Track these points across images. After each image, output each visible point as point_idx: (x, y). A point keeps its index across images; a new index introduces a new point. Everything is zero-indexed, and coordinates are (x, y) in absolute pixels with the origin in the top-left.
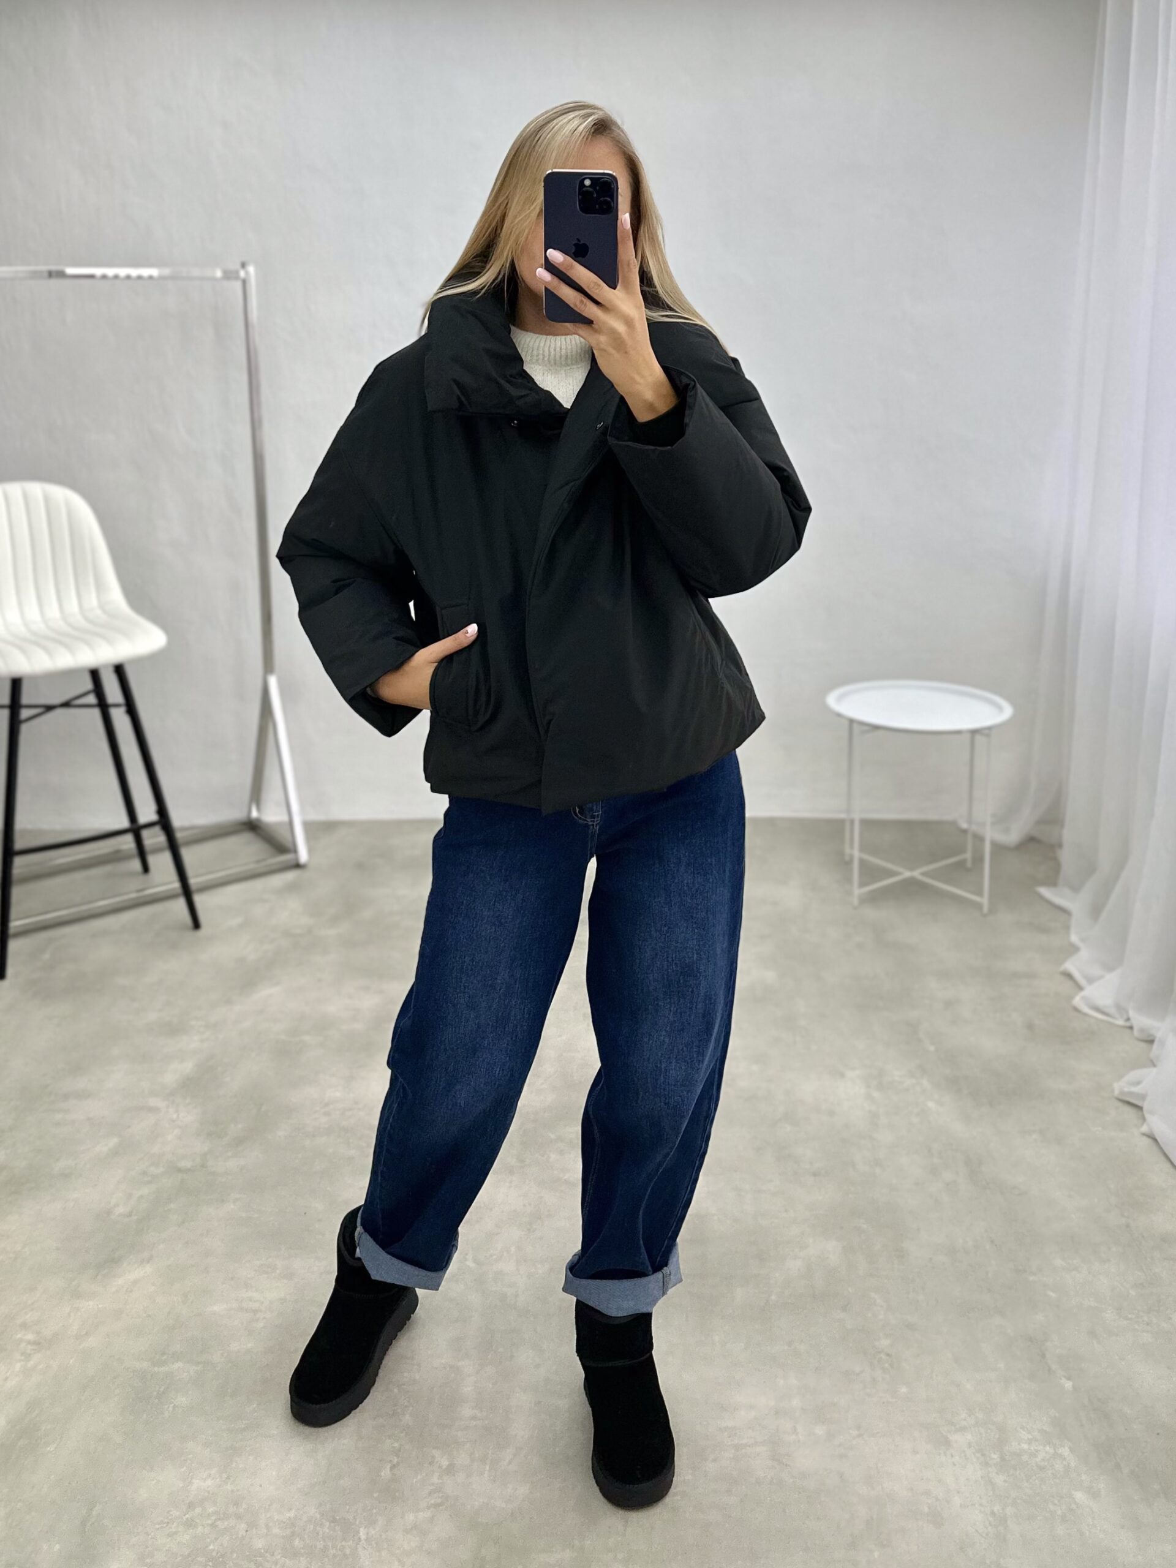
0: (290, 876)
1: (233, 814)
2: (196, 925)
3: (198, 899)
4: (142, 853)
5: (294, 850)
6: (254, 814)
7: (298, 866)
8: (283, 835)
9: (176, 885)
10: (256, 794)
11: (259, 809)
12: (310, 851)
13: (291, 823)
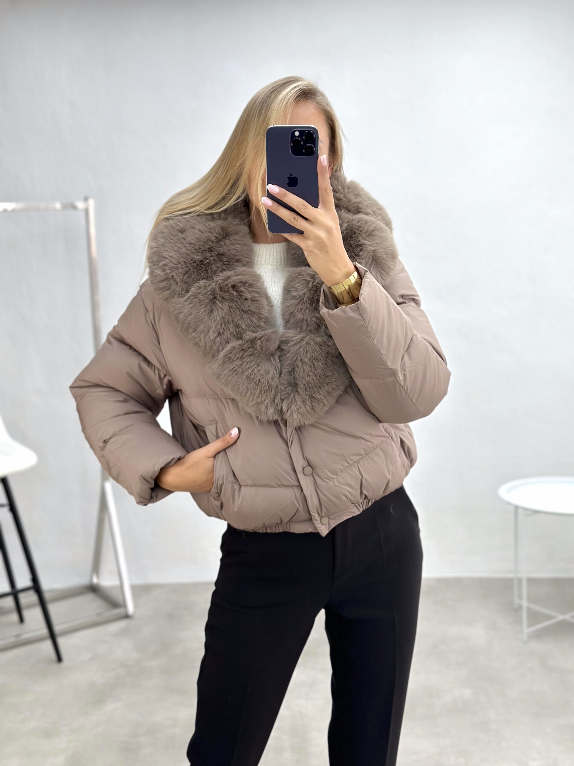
0: (122, 624)
1: (82, 580)
2: (59, 659)
3: (61, 641)
4: (19, 609)
5: (125, 606)
6: (95, 580)
7: (127, 616)
8: (116, 596)
9: (45, 631)
10: (96, 567)
11: (98, 577)
12: (136, 606)
13: (122, 586)
